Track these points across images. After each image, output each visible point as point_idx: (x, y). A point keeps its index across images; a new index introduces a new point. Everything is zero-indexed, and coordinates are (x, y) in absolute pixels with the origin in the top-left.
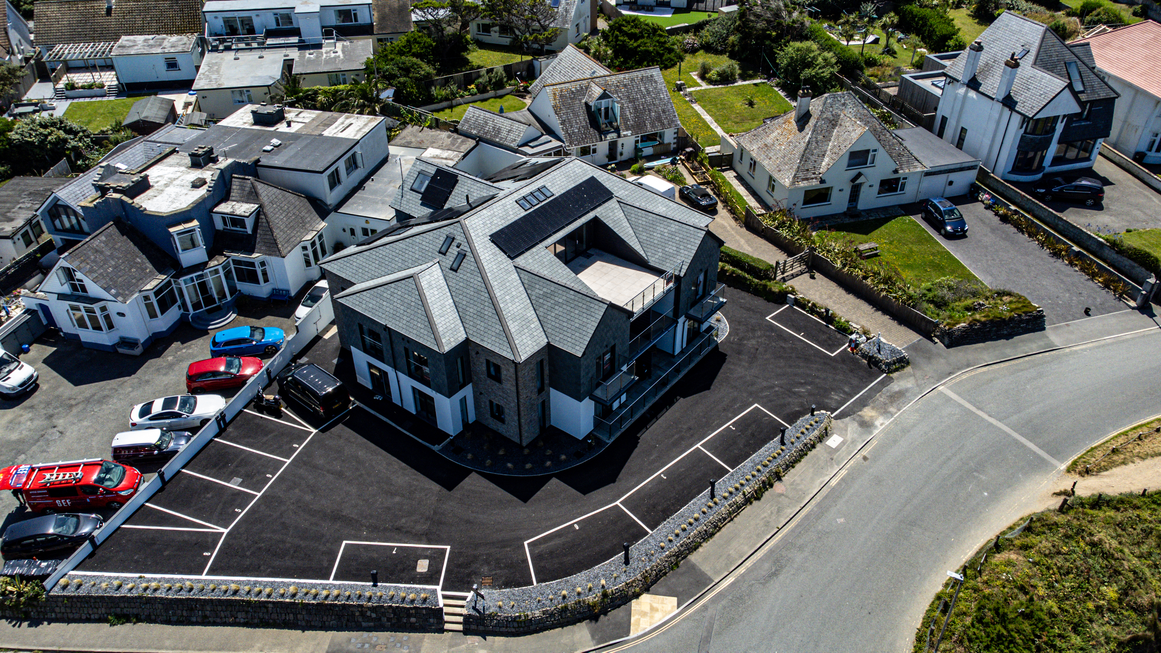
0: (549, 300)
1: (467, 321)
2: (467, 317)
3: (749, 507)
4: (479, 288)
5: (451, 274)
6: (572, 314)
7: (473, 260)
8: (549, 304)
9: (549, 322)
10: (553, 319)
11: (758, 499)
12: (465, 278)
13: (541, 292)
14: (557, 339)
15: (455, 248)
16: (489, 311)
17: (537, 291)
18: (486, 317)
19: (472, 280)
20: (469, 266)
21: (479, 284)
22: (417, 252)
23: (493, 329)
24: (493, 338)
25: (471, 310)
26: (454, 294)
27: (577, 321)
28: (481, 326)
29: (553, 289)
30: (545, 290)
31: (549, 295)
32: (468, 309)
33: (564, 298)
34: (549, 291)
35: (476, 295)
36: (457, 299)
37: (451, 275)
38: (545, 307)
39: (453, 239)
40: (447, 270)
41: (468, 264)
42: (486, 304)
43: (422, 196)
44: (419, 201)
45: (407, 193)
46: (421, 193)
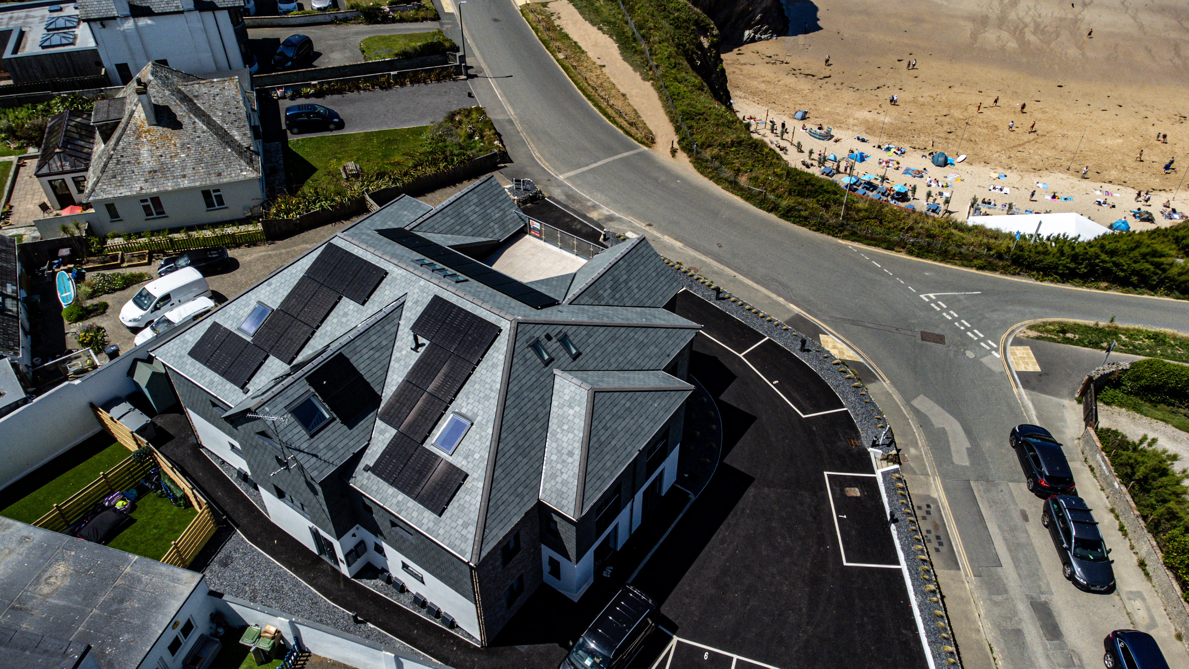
0: (619, 288)
1: (643, 364)
2: (638, 363)
4: (610, 335)
5: (580, 361)
6: (642, 273)
7: (575, 328)
8: (624, 290)
9: (641, 299)
10: (641, 293)
12: (592, 346)
13: (609, 291)
14: (660, 298)
15: (549, 343)
16: (640, 336)
17: (605, 295)
18: (646, 341)
19: (599, 340)
20: (580, 336)
21: (606, 332)
22: (532, 395)
23: (660, 339)
24: (670, 342)
25: (632, 354)
26: (606, 367)
27: (649, 272)
28: (653, 349)
29: (610, 278)
30: (608, 286)
31: (615, 286)
32: (629, 358)
33: (624, 272)
34: (611, 283)
35: (617, 342)
36: (614, 367)
37: (582, 363)
38: (625, 295)
39: (538, 341)
40: (574, 364)
41: (576, 337)
42: (632, 334)
43: (338, 420)
44: (346, 427)
45: (315, 445)
46: (334, 419)
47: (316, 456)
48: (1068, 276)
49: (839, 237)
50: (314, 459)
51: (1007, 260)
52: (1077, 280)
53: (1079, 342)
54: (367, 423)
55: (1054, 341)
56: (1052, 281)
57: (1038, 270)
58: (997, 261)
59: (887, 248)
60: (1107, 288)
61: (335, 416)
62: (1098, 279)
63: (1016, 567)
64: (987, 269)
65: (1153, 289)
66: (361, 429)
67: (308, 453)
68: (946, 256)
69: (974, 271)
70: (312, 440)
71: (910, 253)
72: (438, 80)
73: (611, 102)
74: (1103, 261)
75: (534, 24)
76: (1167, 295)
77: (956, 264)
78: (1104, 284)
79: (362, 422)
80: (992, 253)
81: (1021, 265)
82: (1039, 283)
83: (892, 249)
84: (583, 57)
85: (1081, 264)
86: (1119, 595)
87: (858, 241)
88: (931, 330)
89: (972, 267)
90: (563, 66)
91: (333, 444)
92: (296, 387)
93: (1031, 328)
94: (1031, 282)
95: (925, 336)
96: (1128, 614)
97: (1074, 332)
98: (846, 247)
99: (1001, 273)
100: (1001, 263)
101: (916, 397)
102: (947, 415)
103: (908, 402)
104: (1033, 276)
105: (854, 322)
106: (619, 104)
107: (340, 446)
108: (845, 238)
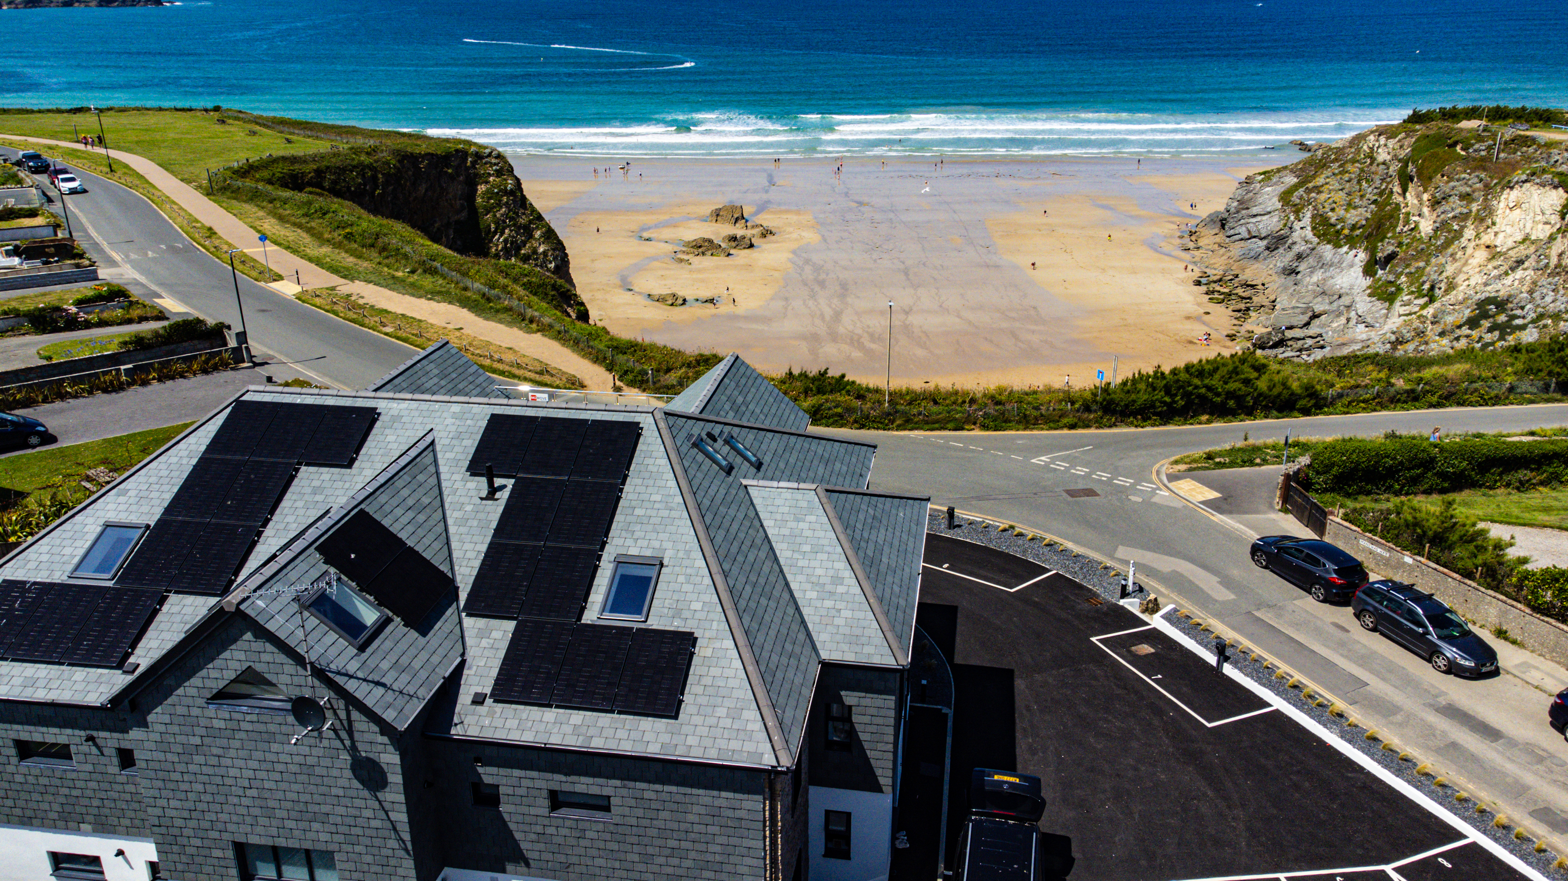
1: (840, 483)
2: (833, 480)
5: (766, 472)
7: (736, 429)
12: (769, 455)
15: (717, 445)
16: (817, 448)
18: (826, 455)
19: (773, 448)
20: (749, 441)
21: (776, 440)
22: (731, 512)
25: (821, 470)
32: (820, 474)
35: (795, 452)
37: (769, 475)
39: (701, 440)
40: (760, 475)
41: (744, 440)
42: (806, 445)
43: (398, 619)
44: (414, 634)
45: (371, 663)
46: (388, 621)
47: (378, 683)
48: (1167, 415)
49: (892, 429)
50: (381, 690)
51: (1095, 411)
52: (1177, 419)
53: (1232, 464)
54: (448, 627)
55: (1207, 468)
56: (1153, 425)
57: (1134, 414)
58: (1086, 415)
59: (956, 429)
60: (1209, 422)
61: (390, 614)
62: (1196, 414)
63: (1384, 679)
64: (1080, 427)
65: (1250, 413)
66: (441, 635)
67: (365, 680)
68: (1028, 422)
69: (1065, 431)
70: (365, 656)
71: (985, 427)
72: (205, 371)
73: (496, 356)
74: (1196, 387)
75: (328, 307)
76: (1266, 417)
77: (1042, 429)
78: (1204, 418)
79: (439, 624)
80: (1077, 406)
81: (1113, 412)
82: (1140, 429)
83: (962, 429)
84: (423, 325)
85: (1176, 395)
86: (1508, 673)
87: (917, 429)
88: (1073, 487)
89: (1062, 428)
90: (398, 338)
91: (405, 661)
92: (301, 566)
93: (1176, 462)
94: (1133, 430)
95: (1072, 493)
96: (1537, 687)
97: (1220, 456)
98: (908, 437)
99: (1097, 428)
100: (1092, 416)
101: (1115, 549)
102: (1166, 557)
103: (1113, 558)
104: (1132, 423)
105: (979, 498)
106: (509, 357)
107: (417, 664)
108: (899, 428)
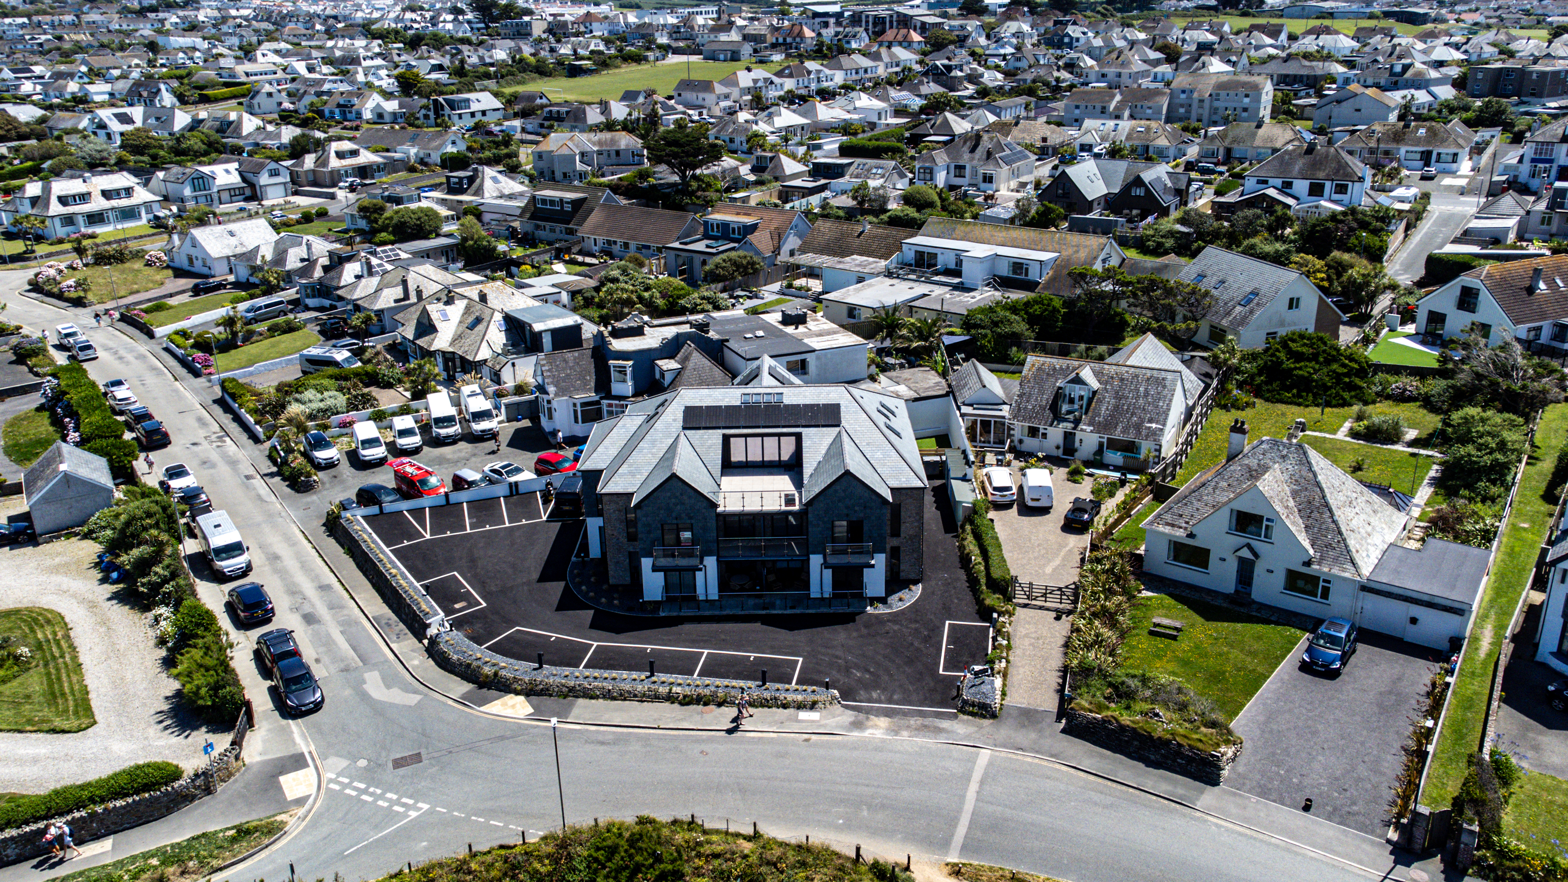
3: (667, 704)
11: (682, 704)
88: (410, 770)
95: (417, 758)
